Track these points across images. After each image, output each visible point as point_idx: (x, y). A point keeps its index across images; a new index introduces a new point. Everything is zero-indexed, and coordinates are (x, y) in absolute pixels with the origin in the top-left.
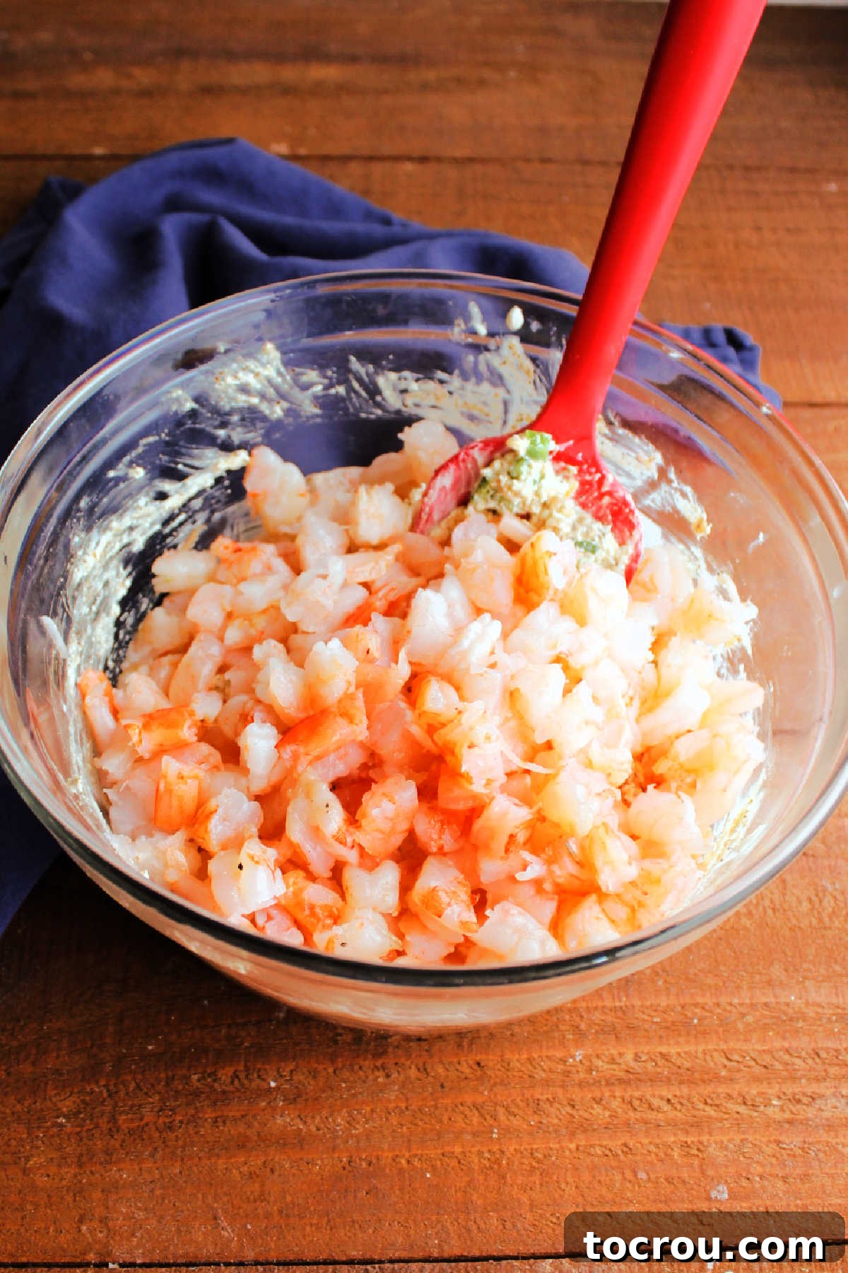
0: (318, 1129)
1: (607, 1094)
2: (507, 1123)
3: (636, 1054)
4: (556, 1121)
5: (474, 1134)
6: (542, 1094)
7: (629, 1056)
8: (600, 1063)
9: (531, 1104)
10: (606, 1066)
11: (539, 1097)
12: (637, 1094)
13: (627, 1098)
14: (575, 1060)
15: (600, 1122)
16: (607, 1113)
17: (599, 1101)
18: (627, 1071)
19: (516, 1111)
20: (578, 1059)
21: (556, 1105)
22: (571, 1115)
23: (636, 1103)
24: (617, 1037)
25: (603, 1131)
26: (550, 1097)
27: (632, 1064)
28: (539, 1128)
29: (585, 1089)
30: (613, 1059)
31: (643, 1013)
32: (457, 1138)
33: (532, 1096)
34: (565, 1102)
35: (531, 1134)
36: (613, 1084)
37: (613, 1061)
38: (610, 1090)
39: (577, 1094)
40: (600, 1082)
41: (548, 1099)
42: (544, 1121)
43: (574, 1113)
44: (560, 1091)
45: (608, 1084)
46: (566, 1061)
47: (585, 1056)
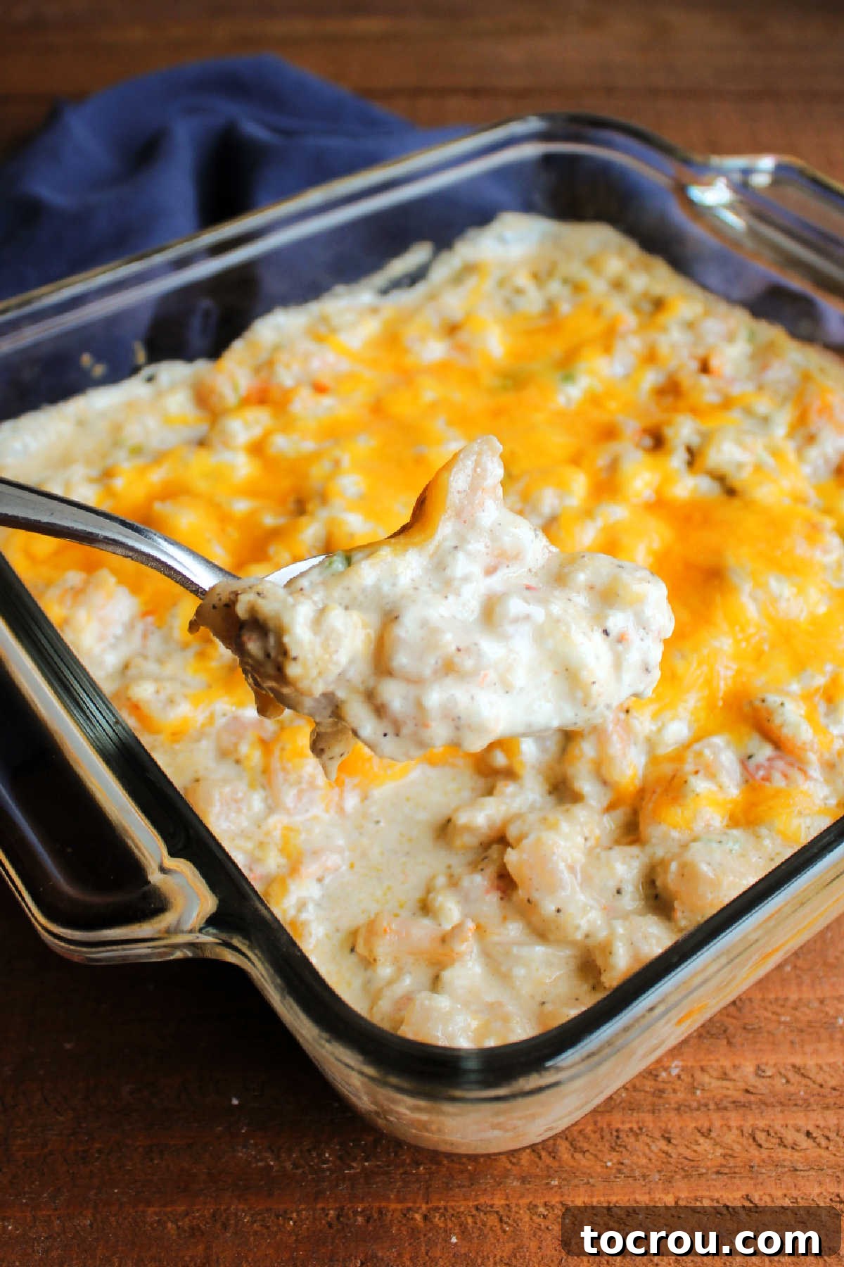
0: (296, 1166)
1: (718, 1124)
2: (572, 1163)
3: (758, 1067)
4: (644, 1161)
5: (523, 1180)
6: (623, 1123)
7: (749, 1068)
8: (706, 1079)
9: (608, 1136)
10: (715, 1083)
11: (619, 1126)
12: (762, 1123)
13: (748, 1129)
14: (669, 1074)
15: (709, 1163)
16: (719, 1151)
17: (706, 1134)
18: (747, 1091)
19: (586, 1146)
20: (675, 1072)
21: (643, 1138)
22: (667, 1153)
23: (761, 1137)
24: (729, 1043)
25: (714, 1177)
26: (635, 1127)
27: (753, 1080)
28: (619, 1171)
29: (686, 1116)
30: (725, 1074)
31: (766, 1009)
32: (499, 1184)
33: (609, 1125)
34: (657, 1134)
35: (606, 1180)
36: (726, 1109)
37: (724, 1076)
38: (722, 1118)
39: (674, 1123)
40: (706, 1105)
41: (631, 1129)
42: (626, 1161)
43: (669, 1149)
44: (648, 1118)
45: (720, 1108)
46: (657, 1076)
47: (683, 1069)
